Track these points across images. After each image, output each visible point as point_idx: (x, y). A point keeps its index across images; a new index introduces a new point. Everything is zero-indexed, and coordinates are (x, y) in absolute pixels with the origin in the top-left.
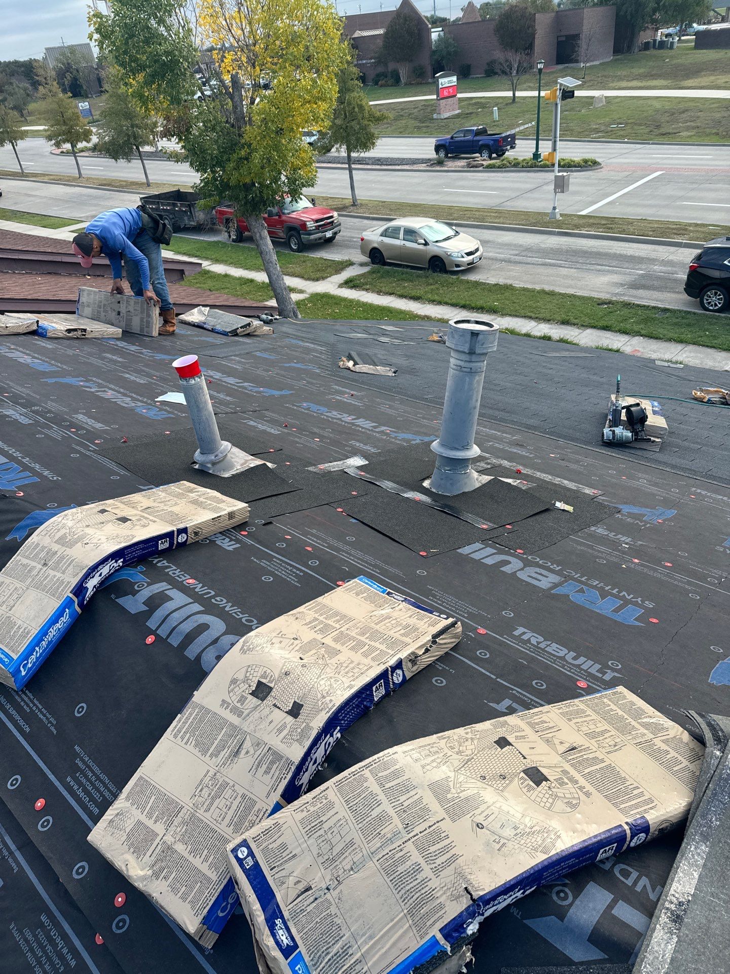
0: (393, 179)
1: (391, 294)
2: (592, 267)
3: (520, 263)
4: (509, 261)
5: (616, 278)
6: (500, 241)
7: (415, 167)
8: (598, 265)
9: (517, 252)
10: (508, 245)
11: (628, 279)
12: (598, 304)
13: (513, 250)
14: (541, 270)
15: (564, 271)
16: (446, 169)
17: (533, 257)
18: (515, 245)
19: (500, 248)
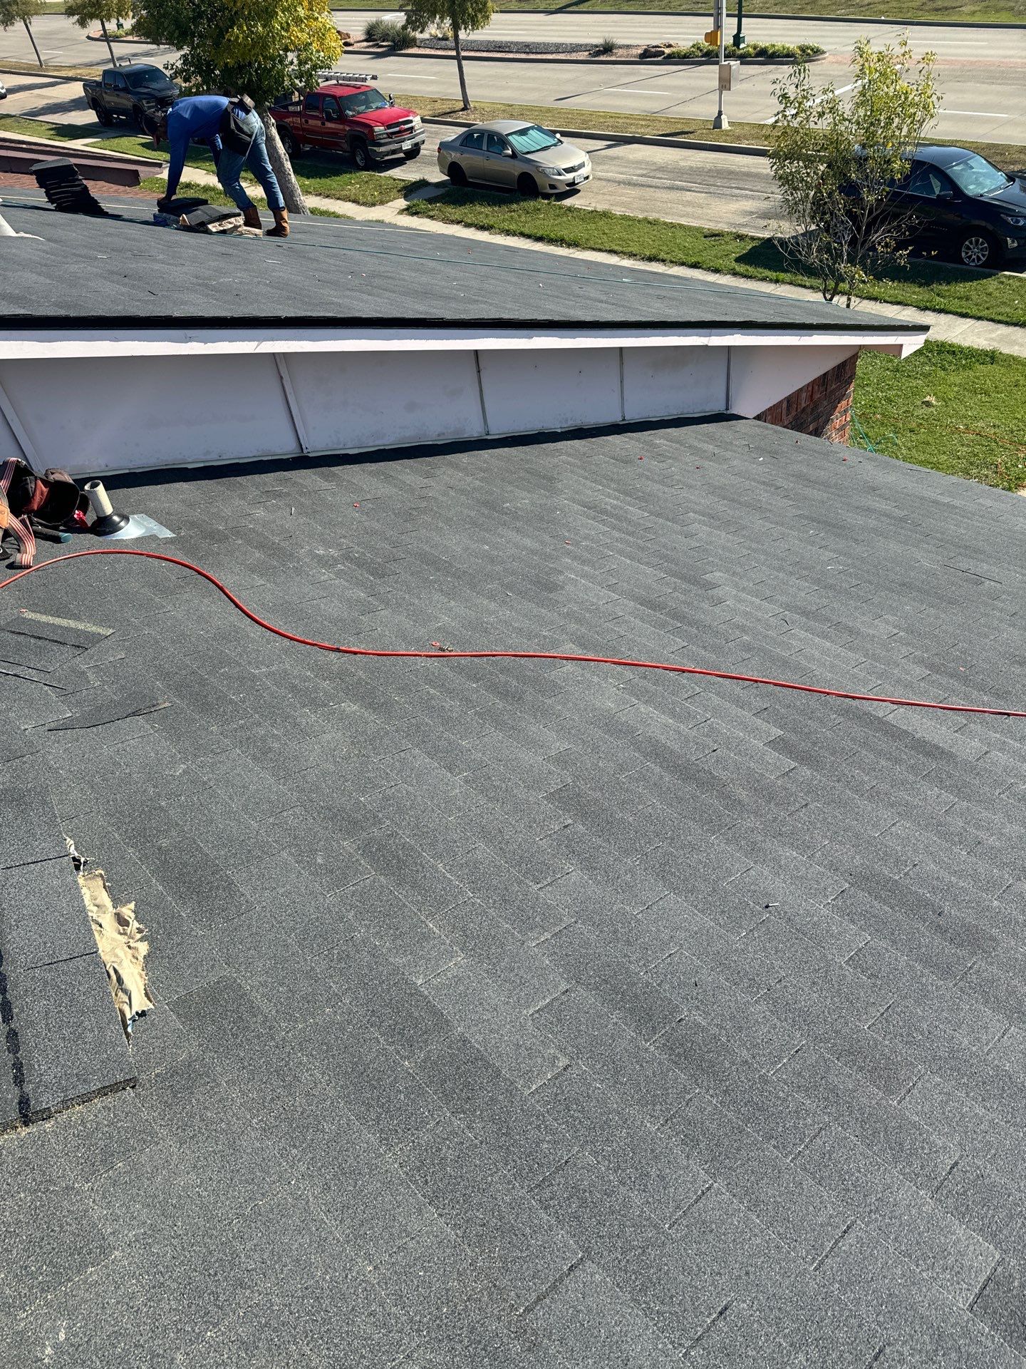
0: (538, 74)
1: (458, 223)
2: (728, 191)
3: (642, 186)
4: (629, 184)
5: (749, 205)
6: (631, 157)
7: (574, 56)
8: (738, 188)
9: (645, 172)
10: (638, 162)
11: (764, 205)
12: (705, 237)
13: (642, 169)
14: (664, 195)
15: (688, 196)
16: (613, 58)
17: (661, 178)
18: (647, 163)
19: (626, 167)
